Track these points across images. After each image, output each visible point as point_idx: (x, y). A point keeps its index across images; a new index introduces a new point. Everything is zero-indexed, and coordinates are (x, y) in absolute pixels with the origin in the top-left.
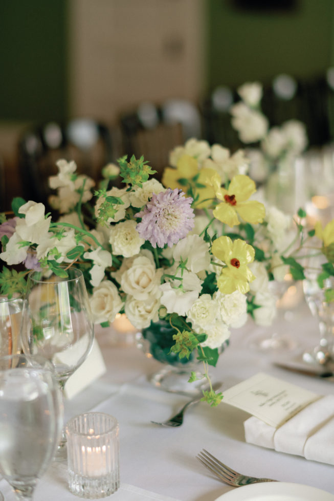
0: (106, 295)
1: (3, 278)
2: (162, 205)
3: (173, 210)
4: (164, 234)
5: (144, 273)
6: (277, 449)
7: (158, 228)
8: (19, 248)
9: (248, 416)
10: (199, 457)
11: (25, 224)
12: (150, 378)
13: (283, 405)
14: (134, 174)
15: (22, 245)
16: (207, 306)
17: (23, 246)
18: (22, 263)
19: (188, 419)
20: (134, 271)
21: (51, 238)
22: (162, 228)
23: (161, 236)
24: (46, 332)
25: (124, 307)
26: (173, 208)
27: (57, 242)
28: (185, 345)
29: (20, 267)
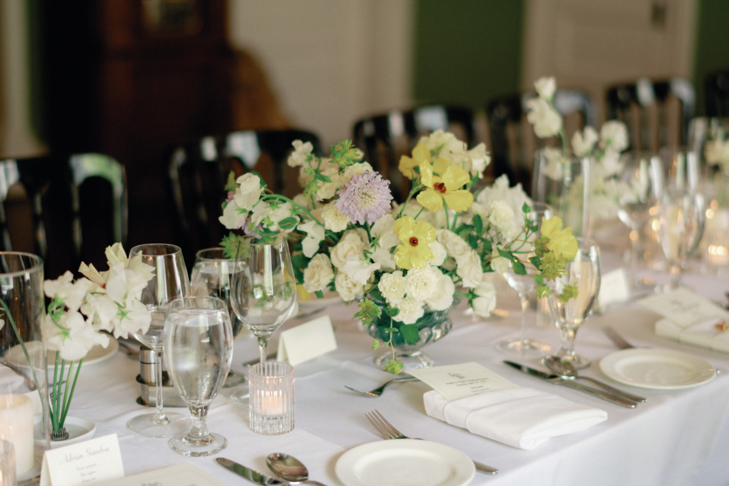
0: (318, 266)
1: (228, 241)
2: (358, 185)
3: (367, 190)
4: (360, 211)
5: (352, 248)
6: (448, 422)
7: (354, 205)
8: (238, 214)
9: (430, 389)
10: (368, 415)
11: (240, 192)
12: (375, 361)
13: (473, 388)
14: (340, 155)
15: (240, 211)
16: (398, 281)
17: (241, 213)
18: (241, 228)
19: (386, 393)
20: (343, 245)
21: (266, 208)
22: (356, 205)
23: (357, 213)
24: (256, 291)
25: (334, 280)
26: (367, 188)
27: (271, 212)
28: (368, 313)
29: (239, 232)
